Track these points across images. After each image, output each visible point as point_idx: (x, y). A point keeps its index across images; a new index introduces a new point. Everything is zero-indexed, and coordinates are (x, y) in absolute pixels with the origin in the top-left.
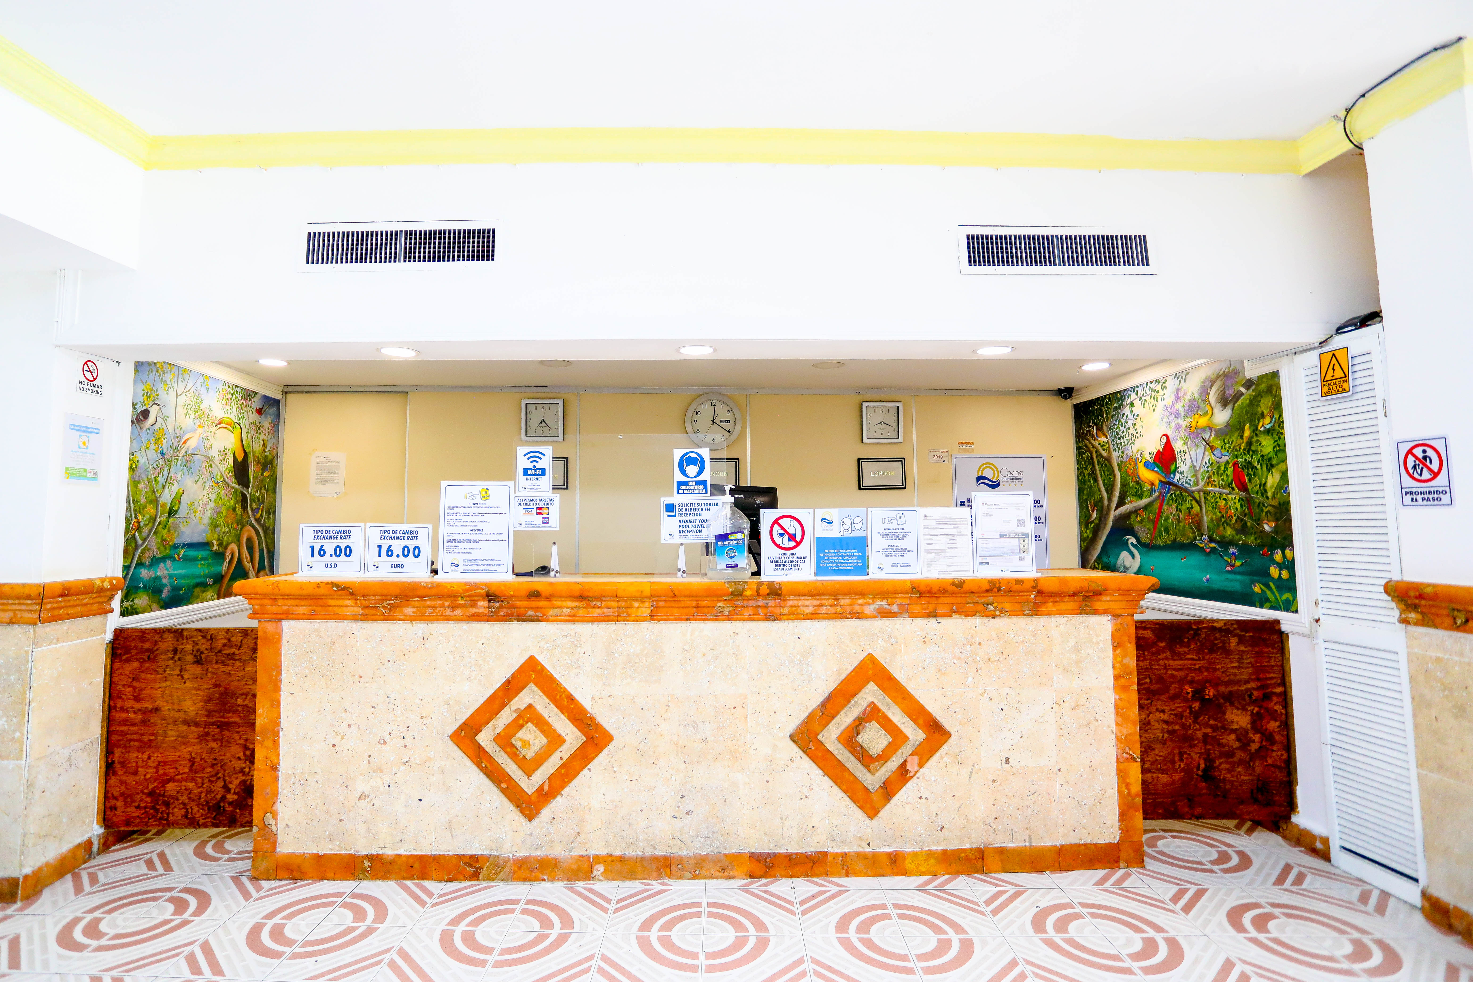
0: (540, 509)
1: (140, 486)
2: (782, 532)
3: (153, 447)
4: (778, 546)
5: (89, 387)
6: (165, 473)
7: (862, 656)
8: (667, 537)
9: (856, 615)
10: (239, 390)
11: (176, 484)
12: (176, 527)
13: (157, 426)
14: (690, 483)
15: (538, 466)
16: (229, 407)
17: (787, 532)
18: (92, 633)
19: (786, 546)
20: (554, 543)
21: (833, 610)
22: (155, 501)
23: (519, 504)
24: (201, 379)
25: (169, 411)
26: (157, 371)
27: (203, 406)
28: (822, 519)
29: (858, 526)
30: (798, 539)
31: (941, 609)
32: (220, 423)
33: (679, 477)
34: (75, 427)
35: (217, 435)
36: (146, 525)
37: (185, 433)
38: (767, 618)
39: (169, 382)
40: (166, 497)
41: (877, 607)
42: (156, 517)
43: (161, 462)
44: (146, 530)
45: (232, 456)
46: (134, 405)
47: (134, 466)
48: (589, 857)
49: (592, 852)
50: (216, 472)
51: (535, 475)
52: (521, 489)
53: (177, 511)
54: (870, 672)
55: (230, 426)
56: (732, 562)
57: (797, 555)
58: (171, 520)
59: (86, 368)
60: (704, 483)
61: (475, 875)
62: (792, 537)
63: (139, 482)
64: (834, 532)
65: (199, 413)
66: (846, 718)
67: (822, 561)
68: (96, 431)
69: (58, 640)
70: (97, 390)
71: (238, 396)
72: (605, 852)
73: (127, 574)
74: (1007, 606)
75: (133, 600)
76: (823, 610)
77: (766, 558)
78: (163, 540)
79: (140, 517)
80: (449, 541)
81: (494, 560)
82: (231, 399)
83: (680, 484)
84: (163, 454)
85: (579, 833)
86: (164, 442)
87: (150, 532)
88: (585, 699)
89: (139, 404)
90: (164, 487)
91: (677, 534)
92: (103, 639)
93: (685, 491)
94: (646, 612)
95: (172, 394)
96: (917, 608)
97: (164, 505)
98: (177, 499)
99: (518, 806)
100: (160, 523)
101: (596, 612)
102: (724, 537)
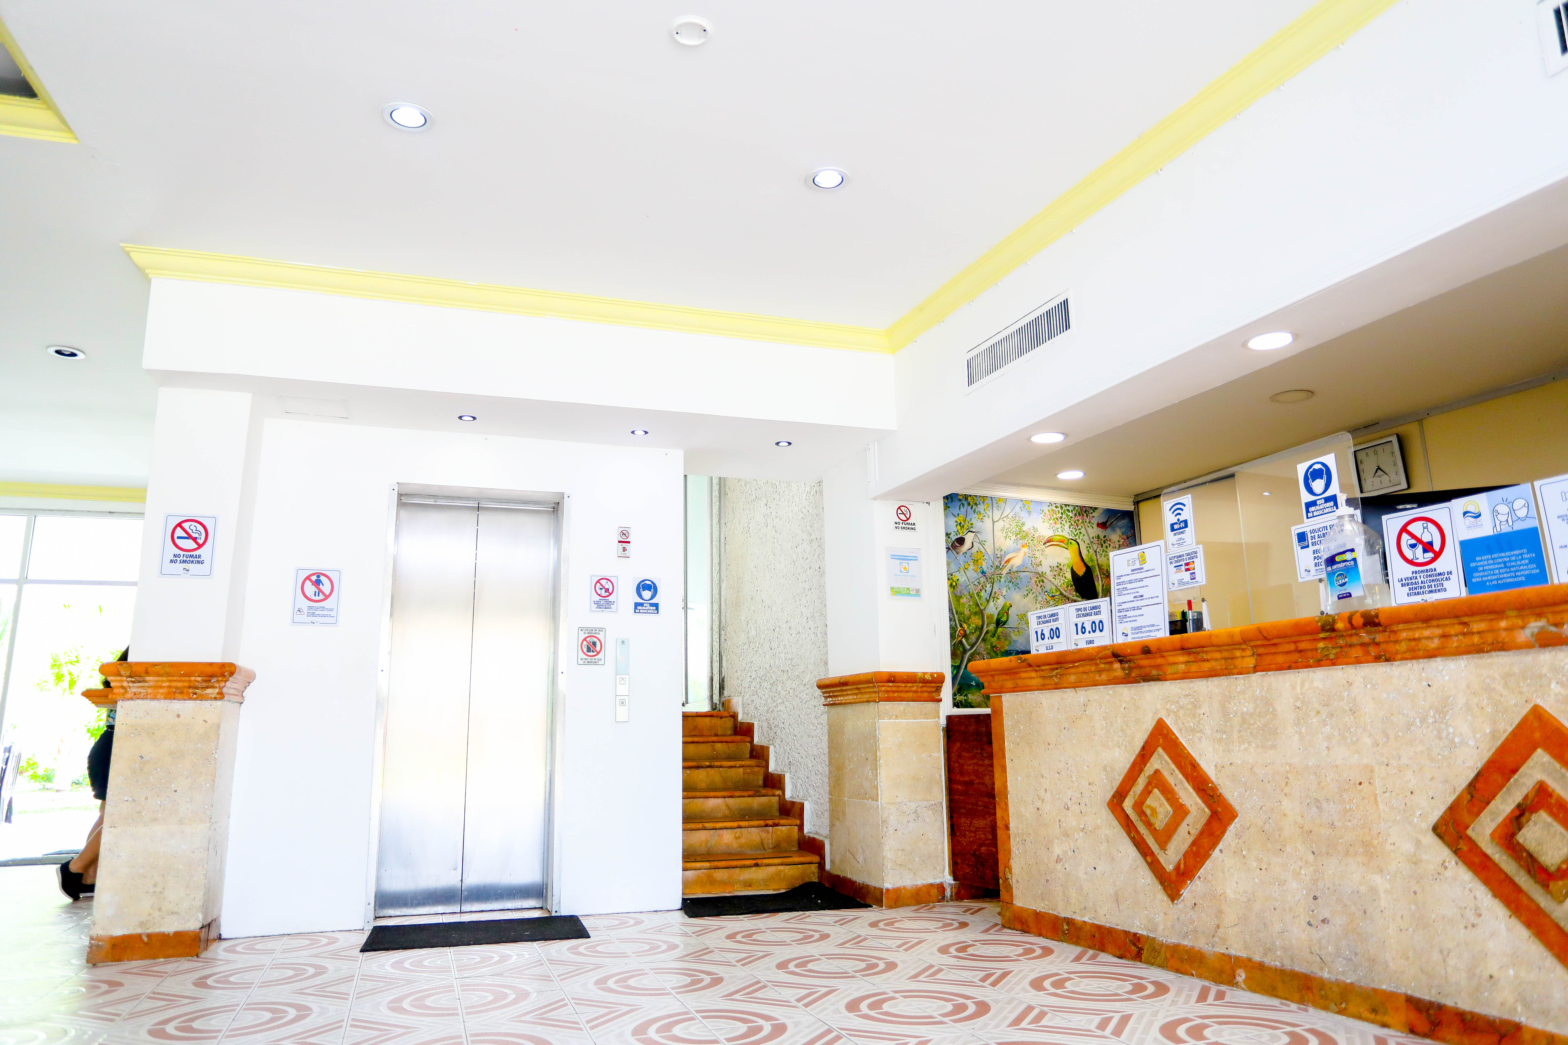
0: (1187, 564)
1: (962, 601)
2: (1413, 542)
3: (972, 567)
4: (1411, 562)
5: (904, 526)
6: (988, 588)
7: (1525, 710)
8: (1304, 574)
9: (1502, 647)
10: (1070, 508)
11: (1001, 598)
12: (1006, 636)
13: (974, 550)
14: (1318, 503)
15: (1182, 518)
16: (1059, 526)
17: (1419, 541)
18: (926, 716)
19: (1421, 560)
20: (1203, 600)
21: (1467, 641)
22: (981, 613)
23: (1171, 563)
24: (1020, 504)
25: (987, 536)
26: (969, 504)
27: (1025, 528)
28: (1465, 513)
29: (1522, 513)
30: (1437, 547)
32: (1049, 541)
33: (1306, 497)
34: (894, 557)
35: (1046, 553)
36: (973, 633)
37: (1006, 554)
38: (1377, 659)
39: (982, 512)
40: (992, 609)
41: (1536, 631)
42: (982, 626)
43: (983, 580)
44: (973, 638)
45: (1069, 570)
46: (948, 535)
47: (954, 584)
48: (1229, 957)
49: (1233, 952)
50: (1048, 586)
51: (1180, 528)
52: (1171, 546)
53: (1005, 623)
54: (1537, 735)
55: (1064, 543)
56: (1343, 591)
57: (1438, 571)
58: (1000, 630)
59: (899, 511)
60: (1333, 499)
61: (1138, 956)
62: (1428, 547)
63: (961, 597)
64: (1485, 529)
65: (1021, 535)
66: (1504, 805)
67: (1475, 575)
68: (915, 559)
69: (897, 716)
70: (912, 527)
71: (1070, 514)
72: (1245, 955)
73: (958, 672)
75: (966, 695)
76: (1454, 643)
77: (1396, 581)
78: (992, 647)
79: (965, 626)
80: (1119, 610)
81: (1153, 626)
82: (1061, 518)
83: (1309, 505)
84: (983, 573)
85: (1218, 927)
86: (984, 563)
87: (978, 639)
88: (1208, 766)
89: (953, 534)
90: (988, 601)
91: (1313, 569)
92: (938, 723)
93: (1315, 514)
94: (1251, 662)
95: (988, 522)
97: (990, 617)
98: (1006, 610)
99: (1162, 883)
100: (987, 632)
101: (1206, 666)
102: (1331, 561)
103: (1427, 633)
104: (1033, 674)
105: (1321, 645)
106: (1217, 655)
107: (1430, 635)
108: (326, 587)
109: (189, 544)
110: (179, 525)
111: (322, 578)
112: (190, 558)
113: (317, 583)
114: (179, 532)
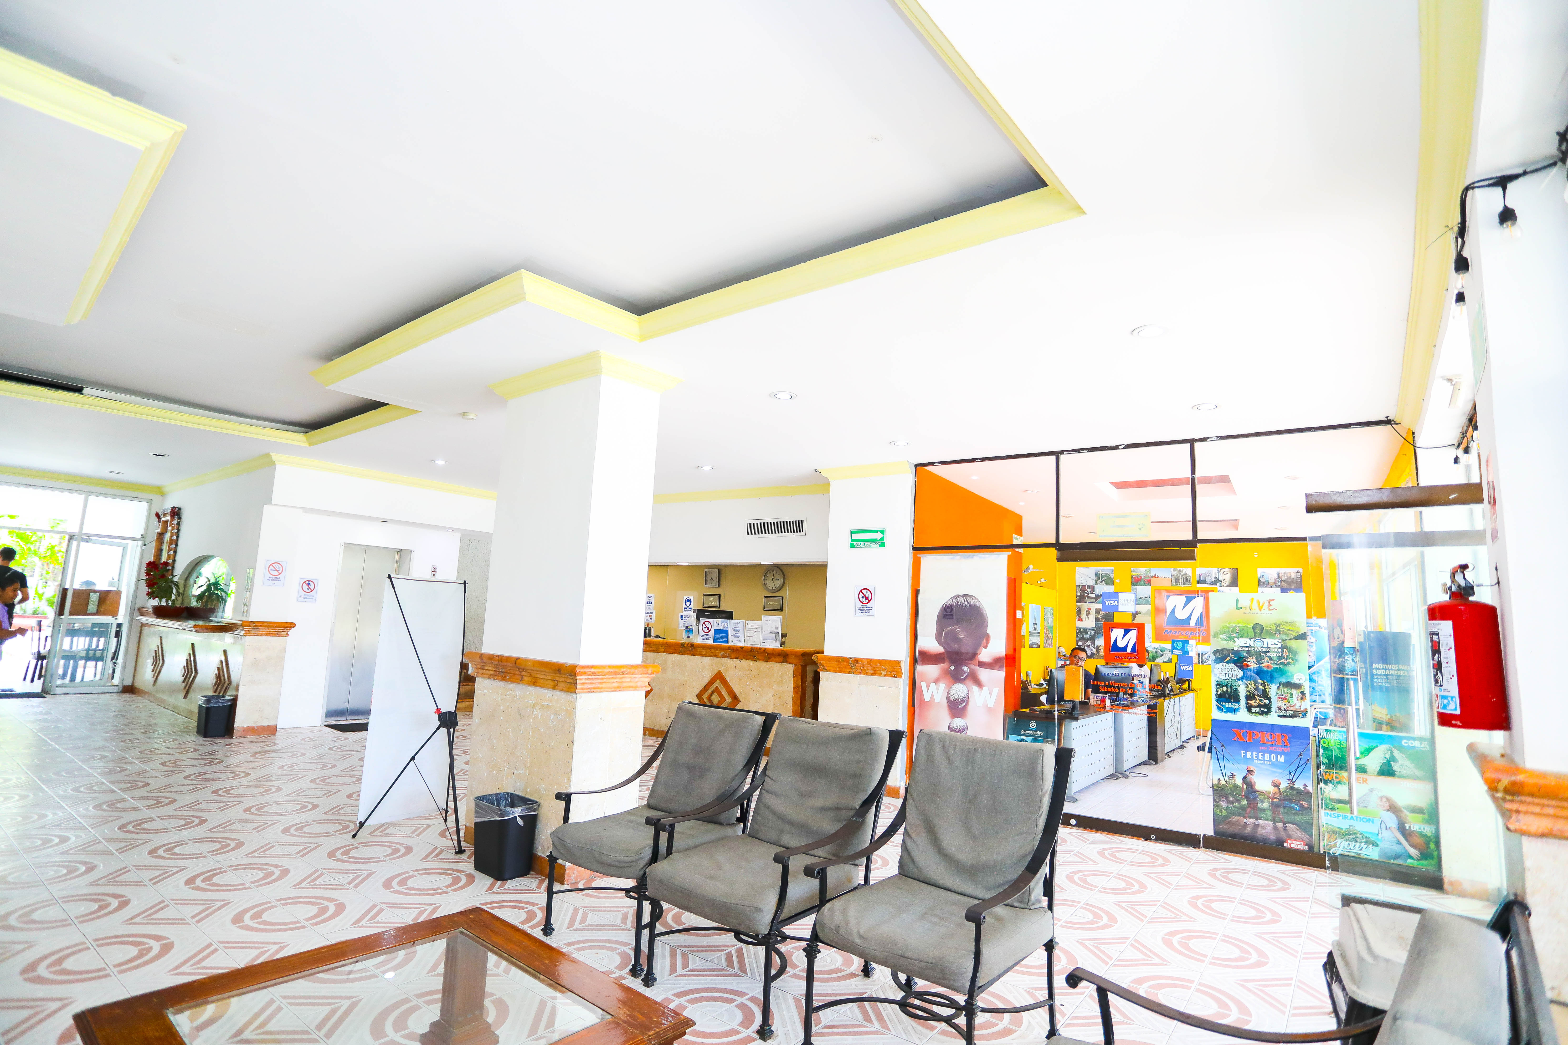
0: (650, 615)
7: (718, 671)
9: (716, 656)
14: (687, 609)
15: (651, 601)
19: (706, 632)
23: (645, 613)
29: (726, 626)
30: (710, 629)
31: (740, 657)
33: (685, 606)
38: (692, 655)
41: (722, 654)
51: (650, 604)
52: (646, 608)
54: (719, 677)
56: (688, 636)
57: (709, 635)
60: (691, 608)
64: (721, 628)
66: (710, 691)
67: (715, 638)
74: (760, 658)
76: (707, 654)
77: (700, 636)
83: (685, 609)
91: (683, 626)
93: (686, 611)
94: (663, 650)
96: (733, 656)
101: (651, 649)
102: (687, 627)
103: (703, 651)
105: (681, 649)
106: (655, 647)
108: (312, 586)
109: (276, 573)
110: (271, 565)
111: (310, 582)
112: (276, 578)
113: (308, 584)
114: (271, 568)
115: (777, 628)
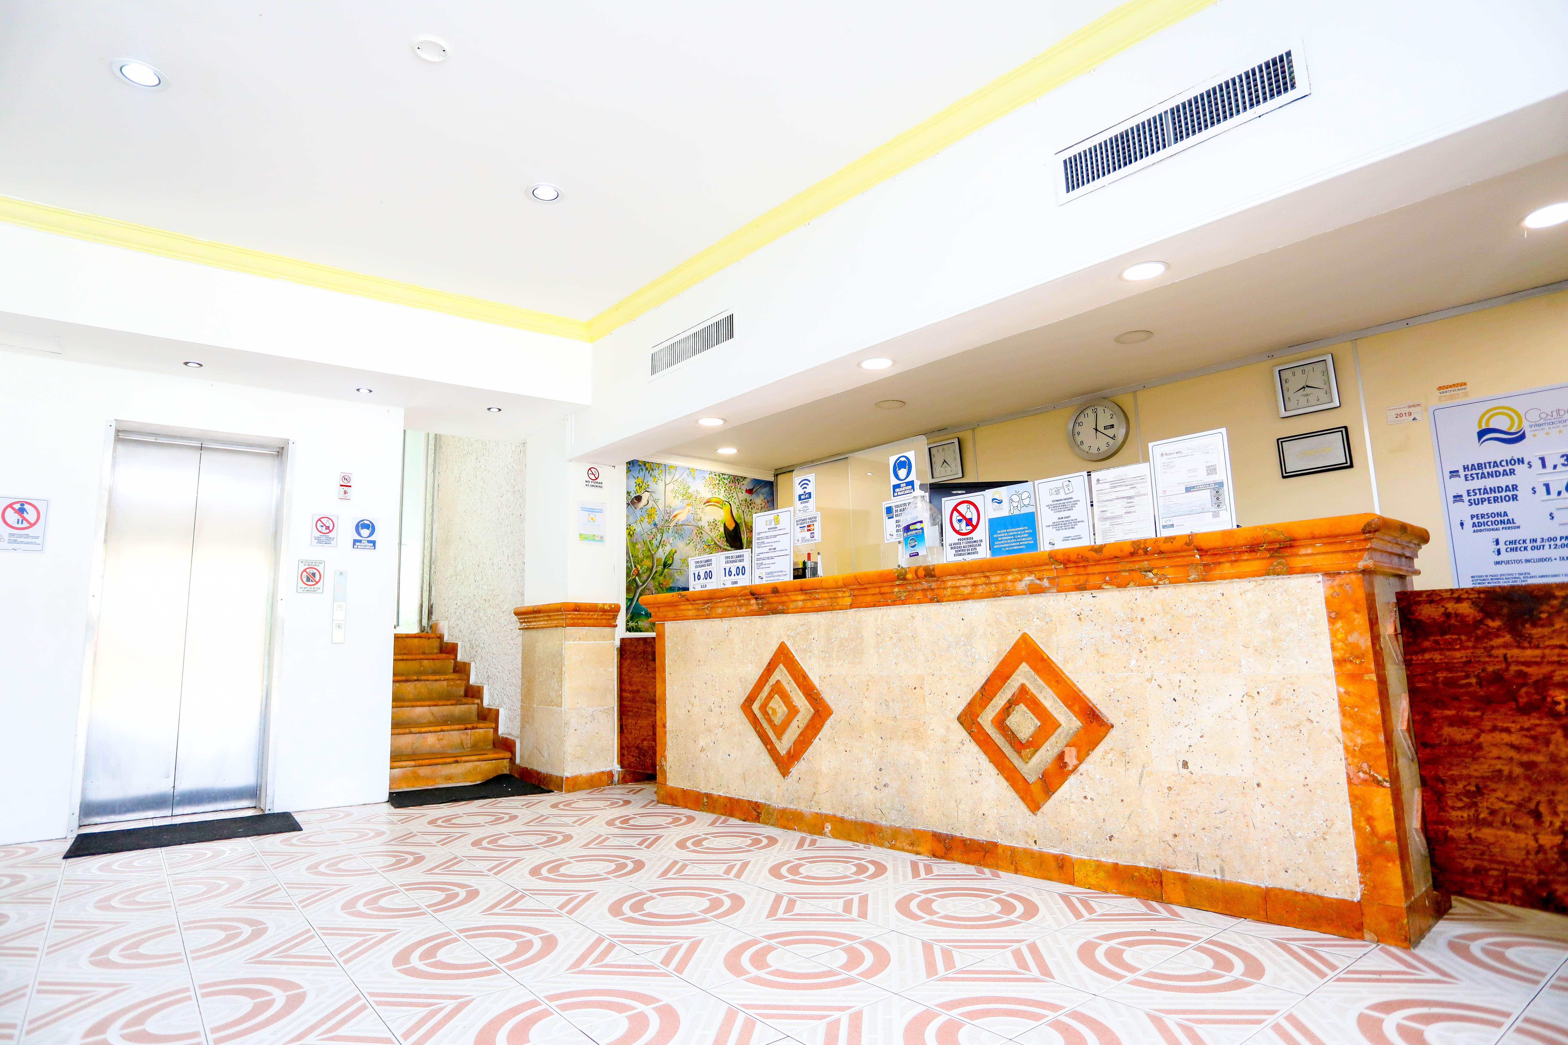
0: (809, 526)
1: (637, 547)
2: (960, 518)
3: (646, 520)
4: (958, 532)
5: (593, 484)
6: (659, 537)
7: (1018, 636)
8: (889, 537)
9: (1007, 593)
10: (726, 477)
11: (668, 546)
12: (671, 576)
13: (649, 506)
14: (902, 485)
15: (807, 491)
16: (716, 490)
17: (964, 517)
18: (604, 638)
20: (819, 554)
21: (987, 589)
22: (652, 557)
23: (797, 525)
24: (687, 471)
25: (659, 495)
26: (647, 469)
27: (690, 491)
28: (993, 500)
29: (1026, 502)
31: (1094, 580)
32: (708, 502)
33: (894, 481)
34: (584, 509)
35: (705, 511)
36: (644, 573)
37: (674, 510)
38: (931, 601)
39: (657, 476)
40: (661, 554)
41: (1028, 582)
42: (653, 567)
43: (654, 530)
44: (645, 577)
45: (722, 526)
46: (628, 493)
47: (632, 533)
48: (821, 815)
49: (823, 811)
50: (706, 537)
51: (806, 499)
52: (798, 512)
53: (670, 565)
54: (1023, 653)
55: (719, 504)
56: (913, 551)
57: (974, 539)
58: (666, 570)
59: (590, 472)
60: (911, 483)
61: (757, 819)
62: (969, 522)
63: (636, 543)
64: (1004, 511)
65: (687, 495)
66: (1000, 701)
67: (996, 543)
68: (601, 511)
69: (580, 639)
70: (600, 486)
71: (726, 481)
72: (831, 813)
73: (631, 604)
74: (1170, 572)
75: (637, 622)
76: (980, 590)
77: (948, 545)
78: (660, 584)
79: (639, 567)
80: (758, 559)
81: (782, 571)
82: (718, 484)
83: (895, 487)
84: (655, 524)
85: (815, 794)
86: (656, 517)
87: (648, 578)
88: (814, 677)
89: (633, 492)
90: (658, 548)
91: (895, 533)
92: (613, 644)
93: (899, 494)
94: (848, 601)
95: (661, 484)
96: (1068, 581)
97: (659, 560)
98: (671, 555)
99: (777, 764)
100: (656, 572)
101: (818, 603)
102: (907, 529)
103: (964, 583)
104: (690, 607)
105: (896, 590)
106: (826, 595)
107: (965, 584)
113: (21, 511)
115: (1212, 470)
